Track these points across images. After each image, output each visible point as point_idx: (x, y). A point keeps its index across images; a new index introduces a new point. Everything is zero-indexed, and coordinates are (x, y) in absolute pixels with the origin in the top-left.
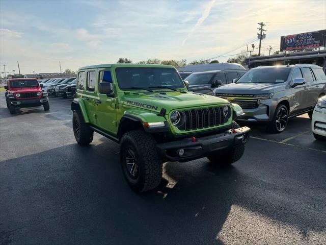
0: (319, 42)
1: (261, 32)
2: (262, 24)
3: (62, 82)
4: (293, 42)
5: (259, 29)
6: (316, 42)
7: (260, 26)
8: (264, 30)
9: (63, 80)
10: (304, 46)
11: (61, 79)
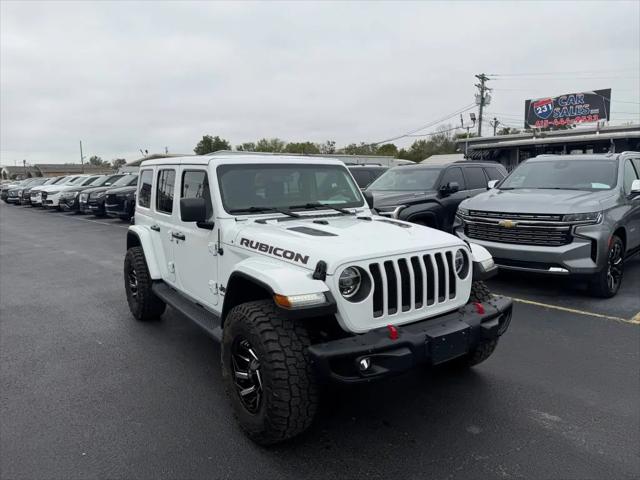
0: (597, 111)
1: (482, 92)
2: (483, 78)
3: (93, 184)
4: (549, 111)
5: (478, 86)
6: (592, 111)
7: (479, 82)
8: (486, 89)
9: (93, 180)
10: (571, 118)
11: (89, 176)
